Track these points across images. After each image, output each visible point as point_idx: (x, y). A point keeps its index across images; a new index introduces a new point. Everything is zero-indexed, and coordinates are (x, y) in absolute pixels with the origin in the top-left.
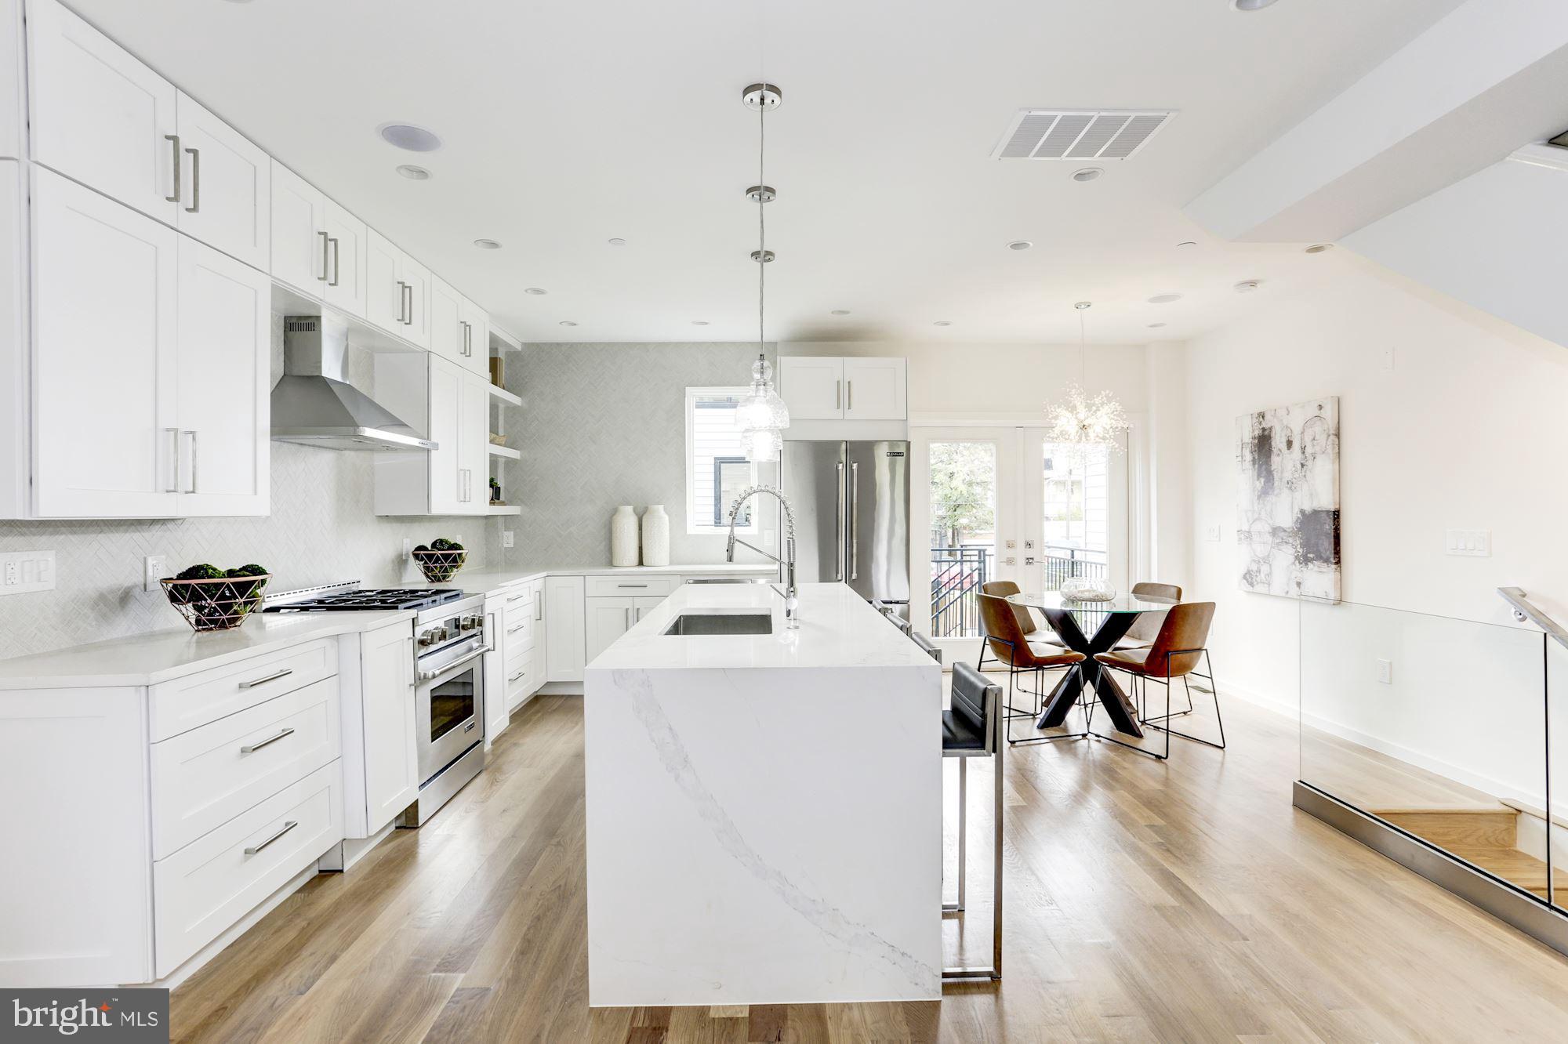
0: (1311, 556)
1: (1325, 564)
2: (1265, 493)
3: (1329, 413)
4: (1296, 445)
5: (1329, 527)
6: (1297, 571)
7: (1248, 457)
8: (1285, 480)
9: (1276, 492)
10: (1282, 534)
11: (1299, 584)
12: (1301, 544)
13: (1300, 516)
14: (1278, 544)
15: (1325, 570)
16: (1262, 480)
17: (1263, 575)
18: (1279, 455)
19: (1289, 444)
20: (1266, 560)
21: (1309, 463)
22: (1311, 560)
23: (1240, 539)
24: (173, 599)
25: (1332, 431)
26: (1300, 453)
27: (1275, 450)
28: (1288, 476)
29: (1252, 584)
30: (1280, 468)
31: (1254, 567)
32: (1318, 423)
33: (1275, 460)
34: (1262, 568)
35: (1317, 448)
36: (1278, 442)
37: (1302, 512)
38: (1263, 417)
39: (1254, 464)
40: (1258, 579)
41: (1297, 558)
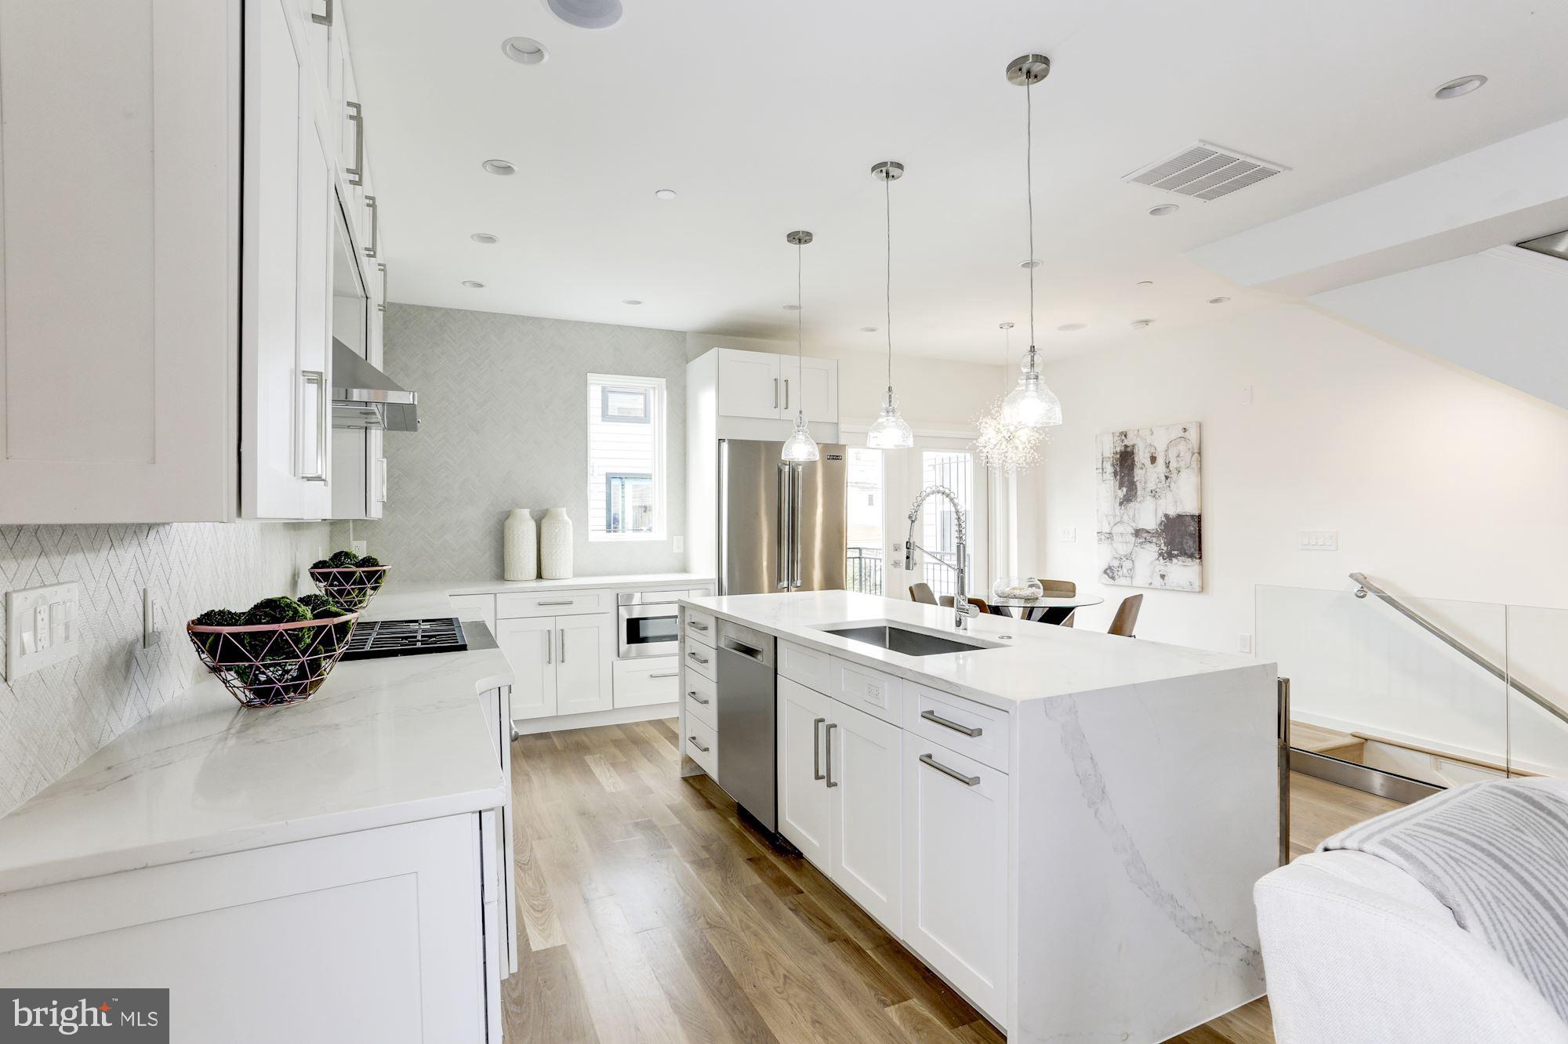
0: (1176, 552)
1: (1190, 559)
2: (1128, 499)
3: (1193, 434)
4: (1160, 461)
5: (1192, 528)
6: (1161, 566)
7: (1109, 469)
8: (1149, 490)
9: (1138, 500)
10: (1145, 535)
11: (1163, 577)
12: (1165, 543)
13: (1164, 519)
14: (1141, 543)
15: (1189, 564)
16: (1125, 489)
17: (1125, 570)
18: (1142, 468)
19: (1153, 459)
20: (1128, 557)
21: (1174, 476)
22: (1176, 556)
23: (1100, 539)
25: (1196, 450)
26: (1164, 467)
27: (1138, 465)
28: (1151, 486)
29: (1113, 578)
30: (1143, 479)
31: (1116, 563)
32: (1183, 443)
33: (1138, 474)
34: (1124, 564)
35: (1182, 464)
36: (1141, 457)
37: (1166, 516)
38: (1125, 436)
39: (1115, 476)
40: (1120, 573)
41: (1161, 554)
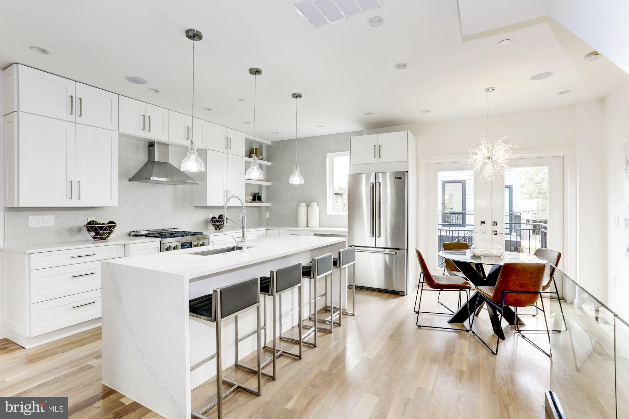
24: (89, 230)
